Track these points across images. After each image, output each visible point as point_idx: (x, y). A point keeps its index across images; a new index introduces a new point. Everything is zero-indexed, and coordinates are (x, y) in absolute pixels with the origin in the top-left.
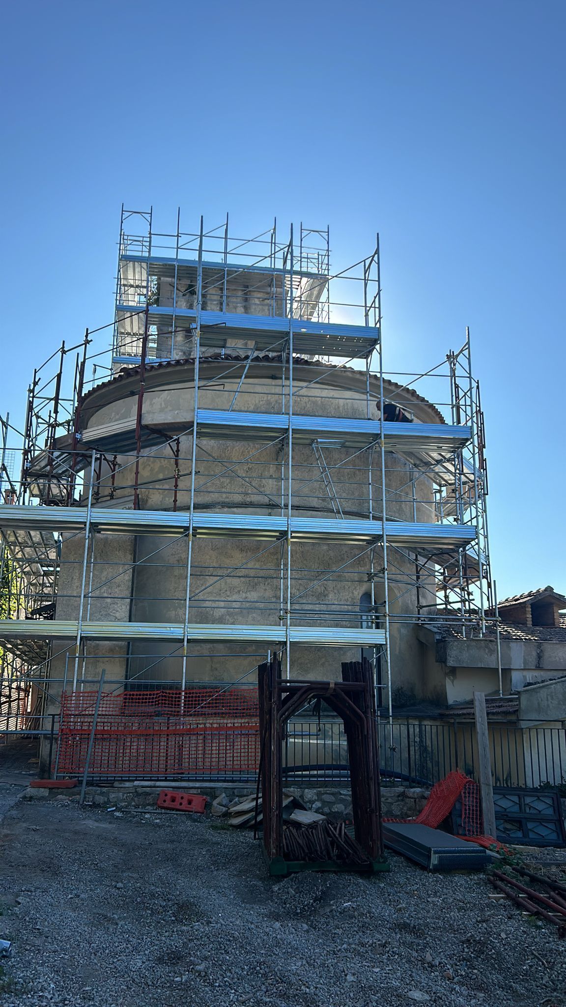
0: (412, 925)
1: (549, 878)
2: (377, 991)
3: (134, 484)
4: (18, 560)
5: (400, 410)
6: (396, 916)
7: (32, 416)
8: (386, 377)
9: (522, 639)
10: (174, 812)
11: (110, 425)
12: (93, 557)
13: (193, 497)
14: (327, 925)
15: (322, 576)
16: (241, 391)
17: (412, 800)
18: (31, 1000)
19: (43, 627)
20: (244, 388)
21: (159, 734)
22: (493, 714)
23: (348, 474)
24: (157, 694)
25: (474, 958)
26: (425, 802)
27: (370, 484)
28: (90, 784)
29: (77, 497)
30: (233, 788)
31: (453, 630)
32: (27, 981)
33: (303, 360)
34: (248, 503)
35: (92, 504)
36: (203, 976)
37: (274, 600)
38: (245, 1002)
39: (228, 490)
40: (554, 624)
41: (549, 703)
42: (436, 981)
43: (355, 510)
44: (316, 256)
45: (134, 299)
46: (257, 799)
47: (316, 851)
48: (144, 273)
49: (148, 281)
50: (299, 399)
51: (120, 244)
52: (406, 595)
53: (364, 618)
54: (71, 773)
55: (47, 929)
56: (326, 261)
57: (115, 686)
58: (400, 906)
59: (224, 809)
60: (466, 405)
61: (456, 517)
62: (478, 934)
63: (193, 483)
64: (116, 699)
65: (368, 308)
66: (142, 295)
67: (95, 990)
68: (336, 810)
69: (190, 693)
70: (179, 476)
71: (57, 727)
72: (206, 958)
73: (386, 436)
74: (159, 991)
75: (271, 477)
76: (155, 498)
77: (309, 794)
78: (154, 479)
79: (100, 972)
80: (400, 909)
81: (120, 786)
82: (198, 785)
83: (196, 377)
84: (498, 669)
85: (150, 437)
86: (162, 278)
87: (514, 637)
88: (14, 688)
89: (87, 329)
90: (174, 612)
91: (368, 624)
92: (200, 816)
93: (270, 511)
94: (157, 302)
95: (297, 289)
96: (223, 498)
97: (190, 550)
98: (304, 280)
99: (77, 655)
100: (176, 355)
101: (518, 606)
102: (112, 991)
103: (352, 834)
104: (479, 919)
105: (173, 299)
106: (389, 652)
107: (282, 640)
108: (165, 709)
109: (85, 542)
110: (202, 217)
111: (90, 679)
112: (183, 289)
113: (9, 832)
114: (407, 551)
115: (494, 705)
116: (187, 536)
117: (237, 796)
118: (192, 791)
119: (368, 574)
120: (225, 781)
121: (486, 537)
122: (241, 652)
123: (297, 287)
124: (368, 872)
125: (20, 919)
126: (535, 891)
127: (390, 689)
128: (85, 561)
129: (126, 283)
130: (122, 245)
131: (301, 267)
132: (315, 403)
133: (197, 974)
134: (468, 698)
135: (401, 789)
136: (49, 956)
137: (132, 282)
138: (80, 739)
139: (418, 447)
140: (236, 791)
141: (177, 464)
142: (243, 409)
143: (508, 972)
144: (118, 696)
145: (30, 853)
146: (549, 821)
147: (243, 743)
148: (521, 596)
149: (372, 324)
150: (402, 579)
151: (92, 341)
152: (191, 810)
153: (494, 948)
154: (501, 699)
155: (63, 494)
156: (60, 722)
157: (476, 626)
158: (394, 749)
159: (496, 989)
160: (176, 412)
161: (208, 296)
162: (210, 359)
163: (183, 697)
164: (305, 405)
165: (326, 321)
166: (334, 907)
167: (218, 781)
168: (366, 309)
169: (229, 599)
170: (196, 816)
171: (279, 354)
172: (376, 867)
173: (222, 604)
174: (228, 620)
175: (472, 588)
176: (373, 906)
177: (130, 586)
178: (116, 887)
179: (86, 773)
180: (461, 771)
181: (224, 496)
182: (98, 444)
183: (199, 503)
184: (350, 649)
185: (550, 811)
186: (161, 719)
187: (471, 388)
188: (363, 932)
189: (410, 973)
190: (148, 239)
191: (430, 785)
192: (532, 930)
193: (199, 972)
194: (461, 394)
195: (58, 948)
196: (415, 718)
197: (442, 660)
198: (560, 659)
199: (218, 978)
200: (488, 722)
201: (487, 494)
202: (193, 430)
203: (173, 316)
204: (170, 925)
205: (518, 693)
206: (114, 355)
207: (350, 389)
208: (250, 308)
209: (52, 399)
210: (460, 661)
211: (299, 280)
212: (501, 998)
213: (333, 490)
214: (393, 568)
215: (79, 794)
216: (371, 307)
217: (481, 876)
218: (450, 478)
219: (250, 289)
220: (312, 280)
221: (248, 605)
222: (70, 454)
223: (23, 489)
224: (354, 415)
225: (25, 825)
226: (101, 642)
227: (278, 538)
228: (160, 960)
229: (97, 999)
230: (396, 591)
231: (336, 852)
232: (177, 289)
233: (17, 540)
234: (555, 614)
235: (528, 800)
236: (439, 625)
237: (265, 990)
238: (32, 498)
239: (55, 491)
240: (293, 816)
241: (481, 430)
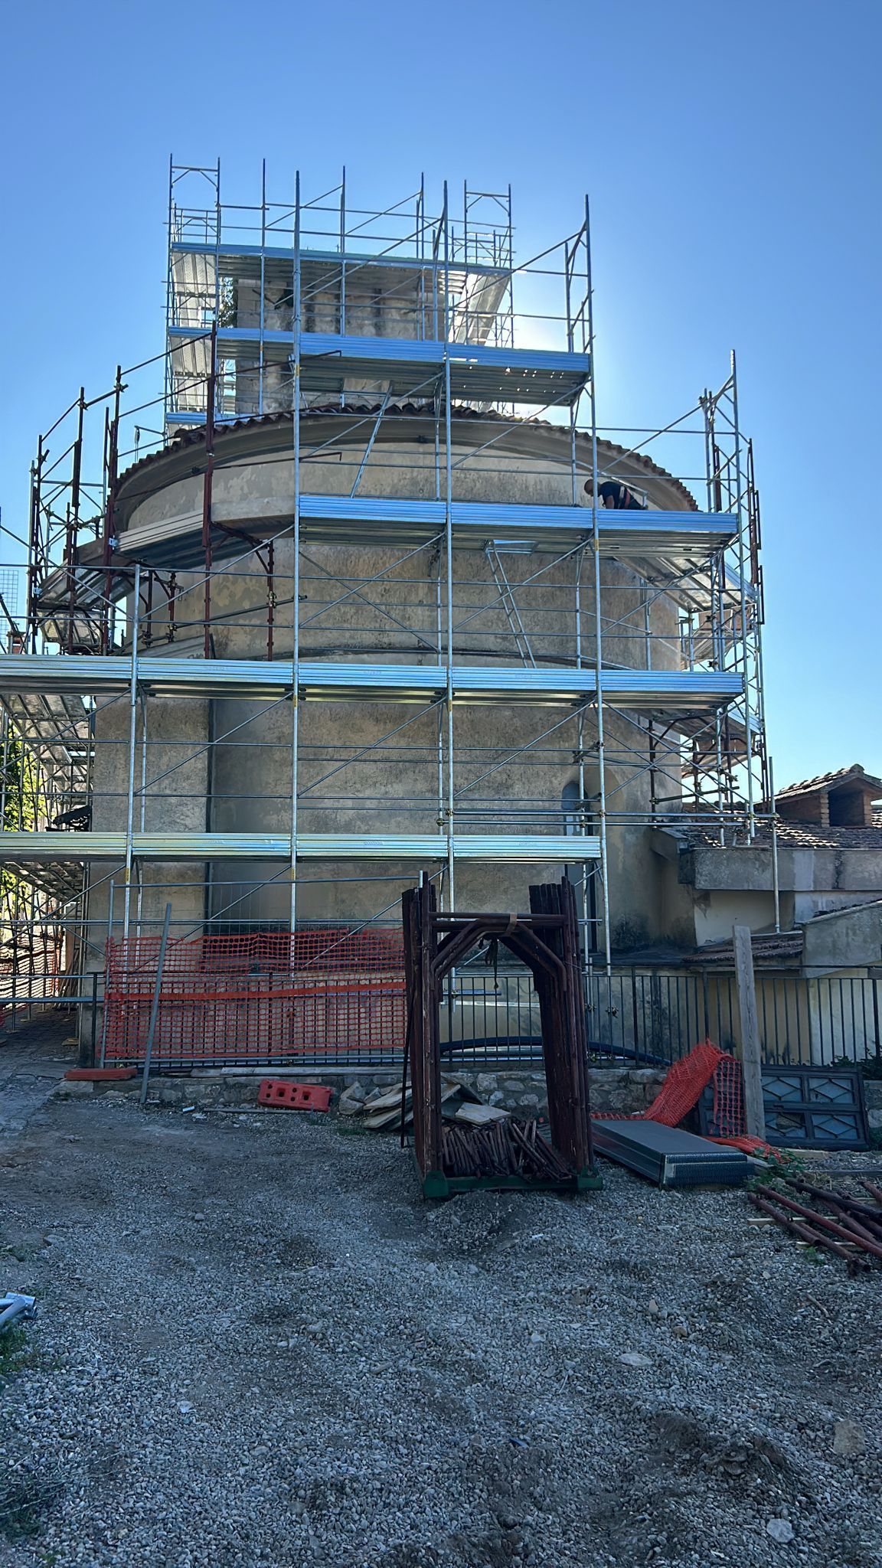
0: (632, 1264)
1: (840, 1194)
2: (576, 1355)
3: (204, 618)
4: (31, 741)
5: (626, 490)
6: (609, 1251)
7: (39, 512)
8: (603, 435)
9: (813, 846)
10: (282, 1111)
11: (163, 522)
12: (145, 734)
13: (297, 638)
14: (507, 1266)
15: (503, 758)
16: (369, 463)
17: (641, 1086)
18: (65, 1377)
19: (74, 842)
20: (375, 458)
21: (258, 997)
22: (764, 958)
23: (543, 596)
24: (252, 939)
25: (722, 1306)
26: (658, 1089)
27: (577, 611)
28: (154, 1073)
29: (118, 641)
30: (369, 1075)
31: (706, 835)
32: (61, 1351)
33: (468, 411)
34: (385, 646)
35: (138, 652)
36: (320, 1339)
37: (429, 795)
38: (380, 1373)
39: (354, 626)
40: (863, 822)
41: (850, 939)
42: (662, 1339)
43: (554, 653)
44: (491, 237)
45: (197, 318)
46: (404, 1089)
47: (493, 1161)
48: (211, 271)
49: (217, 285)
50: (463, 476)
51: (170, 224)
52: (633, 783)
53: (569, 819)
54: (126, 1058)
55: (90, 1279)
56: (506, 246)
57: (190, 928)
58: (616, 1237)
59: (358, 1105)
60: (729, 480)
61: (712, 660)
62: (730, 1274)
63: (297, 615)
64: (189, 947)
65: (572, 322)
66: (209, 309)
67: (161, 1361)
68: (526, 1103)
69: (302, 937)
70: (275, 605)
71: (101, 991)
72: (324, 1315)
73: (603, 533)
74: (255, 1360)
75: (421, 603)
76: (239, 639)
77: (486, 1080)
78: (236, 611)
79: (168, 1337)
80: (615, 1243)
81: (201, 1075)
82: (318, 1070)
83: (297, 443)
84: (774, 892)
85: (225, 543)
86: (240, 281)
87: (800, 844)
88: (36, 936)
89: (119, 368)
90: (275, 817)
91: (575, 829)
92: (323, 1115)
93: (420, 657)
94: (234, 320)
95: (461, 293)
96: (346, 638)
97: (296, 721)
98: (472, 278)
99: (128, 883)
100: (268, 407)
101: (808, 796)
102: (186, 1362)
103: (547, 1137)
104: (732, 1252)
105: (259, 314)
106: (605, 870)
107: (442, 855)
108: (264, 961)
109: (131, 710)
110: (298, 172)
111: (149, 919)
112: (275, 298)
113: (34, 1145)
114: (636, 716)
115: (767, 945)
116: (290, 698)
117: (378, 1086)
118: (309, 1080)
119: (574, 752)
120: (359, 1064)
121: (760, 690)
122: (381, 875)
123: (460, 290)
124: (569, 1190)
125: (50, 1266)
126: (816, 1211)
127: (607, 925)
128: (133, 740)
129: (182, 290)
130: (172, 227)
131: (466, 256)
132: (487, 480)
133: (311, 1336)
134: (728, 936)
135: (622, 1071)
136: (93, 1316)
137: (191, 288)
138: (139, 1007)
139: (654, 549)
140: (375, 1079)
141: (270, 584)
142: (373, 493)
143: (770, 1324)
144: (192, 943)
145: (65, 1172)
146: (844, 1113)
147: (384, 1008)
148: (814, 781)
149: (578, 348)
150: (628, 760)
151: (127, 386)
152: (309, 1107)
153: (750, 1292)
154: (778, 937)
155: (96, 637)
156: (105, 983)
157: (742, 828)
158: (614, 1013)
159: (750, 1348)
160: (266, 500)
161: (317, 307)
162: (318, 412)
163: (293, 943)
164: (473, 484)
165: (509, 345)
166: (517, 1241)
167: (348, 1064)
168: (569, 323)
169: (361, 795)
170: (315, 1116)
171: (431, 400)
172: (582, 1183)
173: (349, 803)
174: (359, 827)
175: (738, 770)
176: (576, 1237)
177: (206, 778)
178: (193, 1218)
179: (148, 1057)
180: (714, 1043)
181: (347, 634)
182: (145, 554)
183: (308, 646)
184: (547, 867)
185: (847, 1099)
186: (262, 976)
187: (738, 452)
188: (560, 1274)
189: (624, 1328)
190: (215, 215)
191: (667, 1064)
192: (809, 1266)
193: (315, 1334)
194: (723, 461)
195: (106, 1304)
196: (647, 966)
197: (689, 880)
198: (870, 875)
199: (342, 1342)
200: (755, 971)
201: (763, 623)
202: (294, 528)
203: (259, 342)
204: (273, 1271)
205: (803, 926)
206: (168, 411)
207: (545, 457)
208: (384, 326)
209: (68, 484)
210: (715, 880)
211: (464, 278)
212: (758, 1361)
213: (519, 622)
214: (615, 743)
215: (139, 1088)
216: (577, 320)
217: (739, 1193)
218: (704, 598)
219: (385, 295)
220: (485, 278)
221: (389, 803)
222: (101, 571)
223: (31, 630)
224: (551, 500)
225: (58, 1134)
226: (164, 864)
227: (433, 700)
228: (258, 1319)
229: (164, 1373)
230: (618, 778)
231: (522, 1162)
232: (266, 298)
233: (26, 709)
234: (866, 807)
235: (814, 1084)
236: (685, 828)
237: (411, 1356)
238: (47, 644)
239: (83, 631)
240: (460, 1113)
241: (754, 523)
